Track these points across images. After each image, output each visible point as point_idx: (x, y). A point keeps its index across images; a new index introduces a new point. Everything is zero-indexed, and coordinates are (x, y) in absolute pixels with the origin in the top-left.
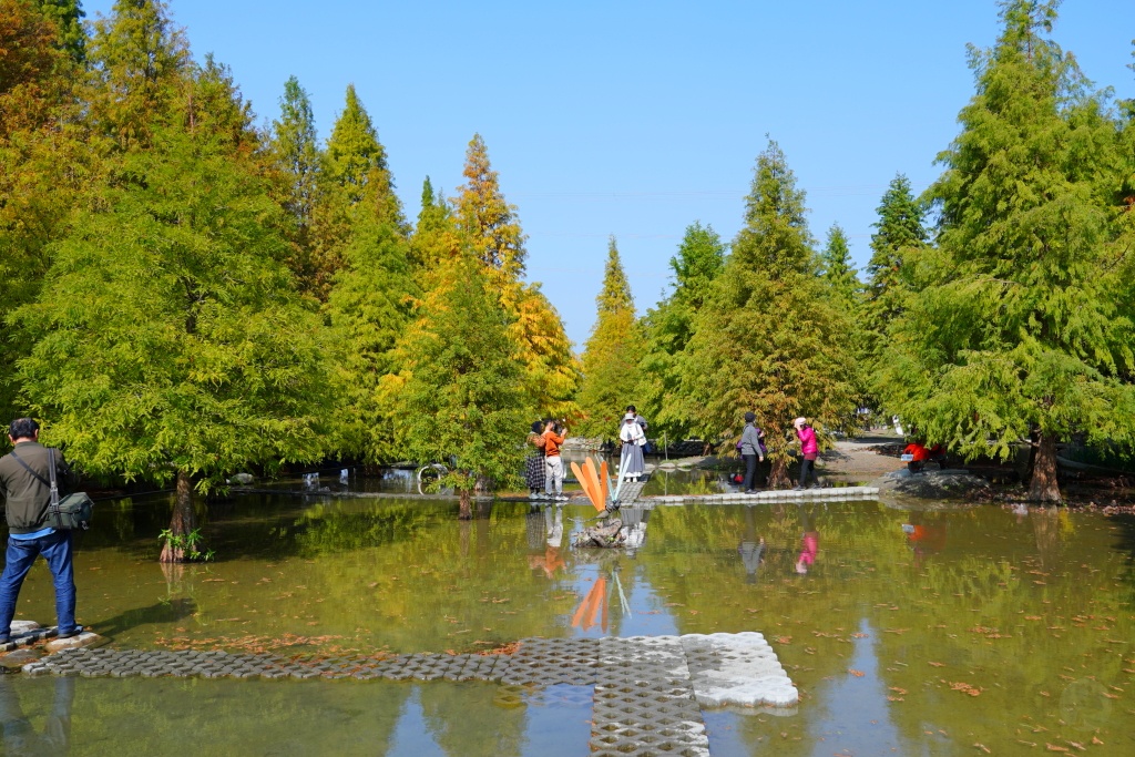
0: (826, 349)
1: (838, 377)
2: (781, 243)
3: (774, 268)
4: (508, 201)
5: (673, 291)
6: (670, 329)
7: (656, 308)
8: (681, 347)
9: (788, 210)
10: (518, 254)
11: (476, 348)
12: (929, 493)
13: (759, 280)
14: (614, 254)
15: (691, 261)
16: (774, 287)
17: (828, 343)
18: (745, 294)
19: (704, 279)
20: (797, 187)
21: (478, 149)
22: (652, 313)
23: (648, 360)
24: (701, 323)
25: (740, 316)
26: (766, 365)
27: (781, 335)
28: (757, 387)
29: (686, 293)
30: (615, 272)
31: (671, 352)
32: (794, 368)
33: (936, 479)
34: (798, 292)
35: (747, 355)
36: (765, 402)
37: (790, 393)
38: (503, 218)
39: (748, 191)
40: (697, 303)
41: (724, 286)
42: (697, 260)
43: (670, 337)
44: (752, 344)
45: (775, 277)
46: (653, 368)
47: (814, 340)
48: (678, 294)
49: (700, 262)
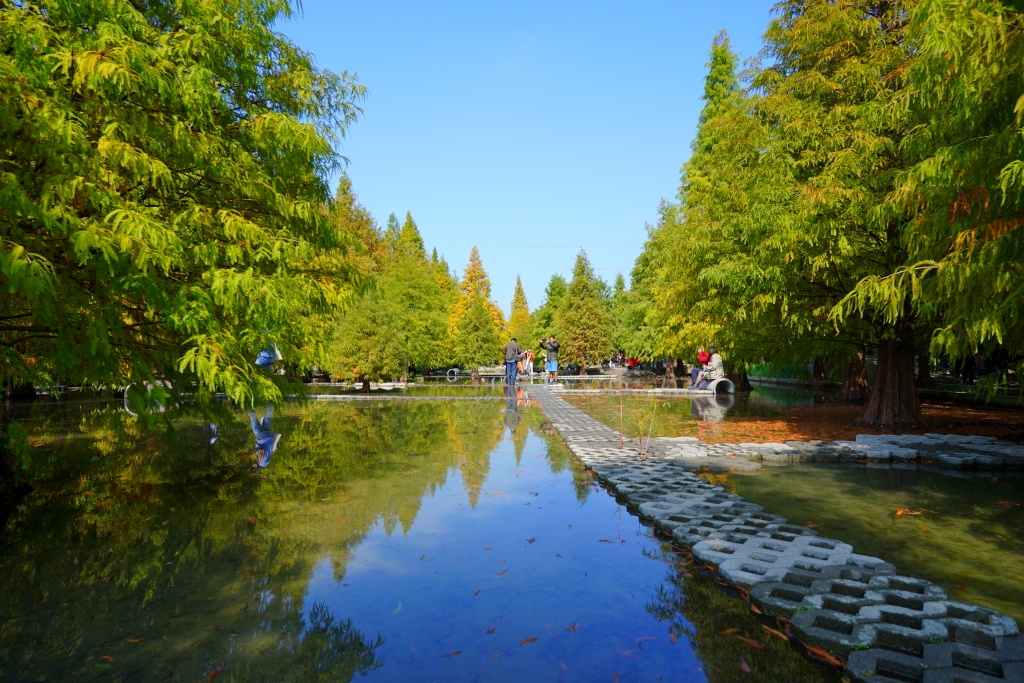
0: (600, 326)
1: (605, 336)
2: (584, 287)
3: (582, 296)
4: (486, 270)
5: (545, 302)
6: (544, 318)
7: (539, 309)
8: (548, 325)
9: (588, 275)
10: (489, 290)
11: (480, 323)
12: (634, 376)
13: (576, 300)
14: (519, 283)
15: (553, 289)
16: (581, 303)
17: (600, 323)
18: (571, 305)
19: (557, 297)
20: (591, 267)
21: (475, 252)
22: (537, 311)
23: (535, 331)
24: (556, 315)
25: (569, 314)
26: (578, 331)
27: (582, 321)
28: (575, 339)
29: (551, 302)
30: (519, 291)
31: (545, 328)
32: (588, 332)
33: (637, 372)
34: (590, 305)
35: (571, 327)
36: (577, 345)
37: (586, 341)
38: (483, 277)
39: (573, 267)
40: (555, 307)
41: (563, 301)
42: (556, 289)
43: (544, 321)
44: (573, 324)
45: (582, 299)
46: (537, 334)
47: (595, 323)
48: (548, 303)
49: (557, 289)
